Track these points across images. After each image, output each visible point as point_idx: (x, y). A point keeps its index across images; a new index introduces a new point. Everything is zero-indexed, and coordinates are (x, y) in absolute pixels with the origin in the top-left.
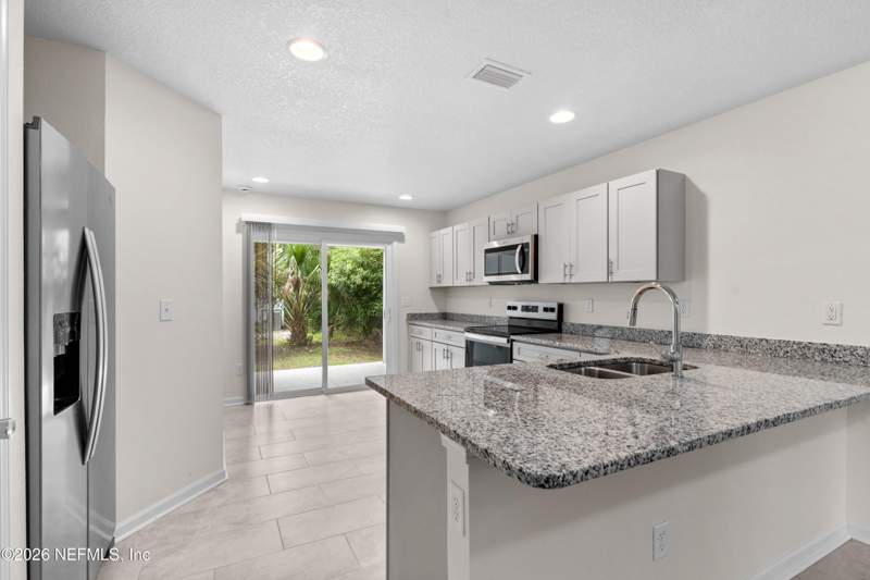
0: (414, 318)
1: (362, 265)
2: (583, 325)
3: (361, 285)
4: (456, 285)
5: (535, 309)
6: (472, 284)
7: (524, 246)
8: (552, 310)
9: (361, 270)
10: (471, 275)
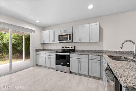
0: (37, 50)
1: (14, 38)
2: (80, 50)
3: (14, 43)
4: (49, 42)
5: (69, 47)
6: (54, 42)
7: (70, 35)
8: (73, 47)
9: (14, 39)
10: (54, 41)
